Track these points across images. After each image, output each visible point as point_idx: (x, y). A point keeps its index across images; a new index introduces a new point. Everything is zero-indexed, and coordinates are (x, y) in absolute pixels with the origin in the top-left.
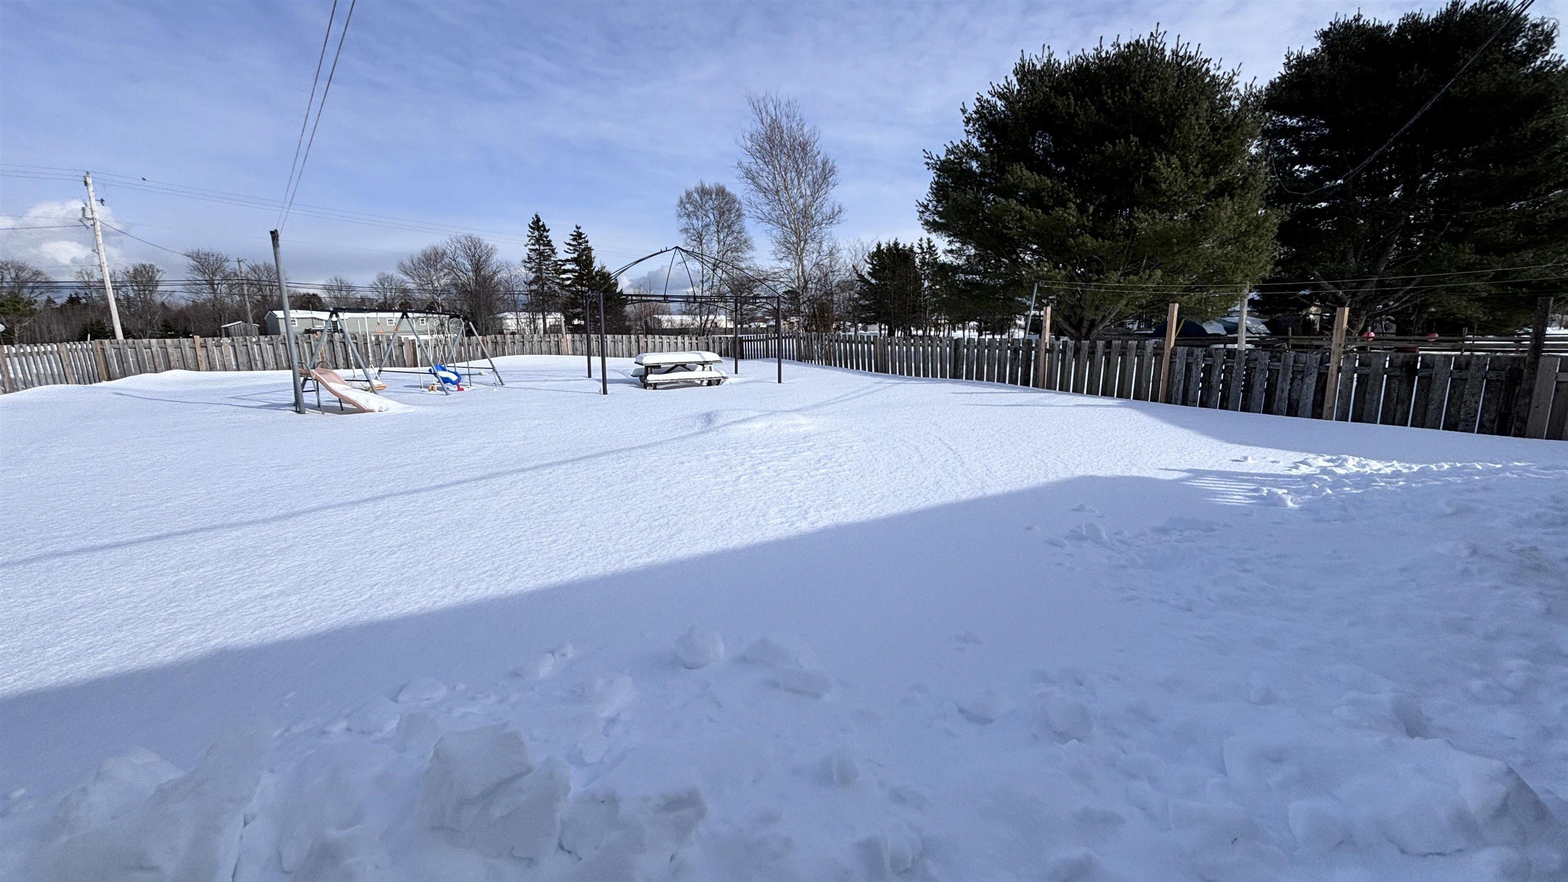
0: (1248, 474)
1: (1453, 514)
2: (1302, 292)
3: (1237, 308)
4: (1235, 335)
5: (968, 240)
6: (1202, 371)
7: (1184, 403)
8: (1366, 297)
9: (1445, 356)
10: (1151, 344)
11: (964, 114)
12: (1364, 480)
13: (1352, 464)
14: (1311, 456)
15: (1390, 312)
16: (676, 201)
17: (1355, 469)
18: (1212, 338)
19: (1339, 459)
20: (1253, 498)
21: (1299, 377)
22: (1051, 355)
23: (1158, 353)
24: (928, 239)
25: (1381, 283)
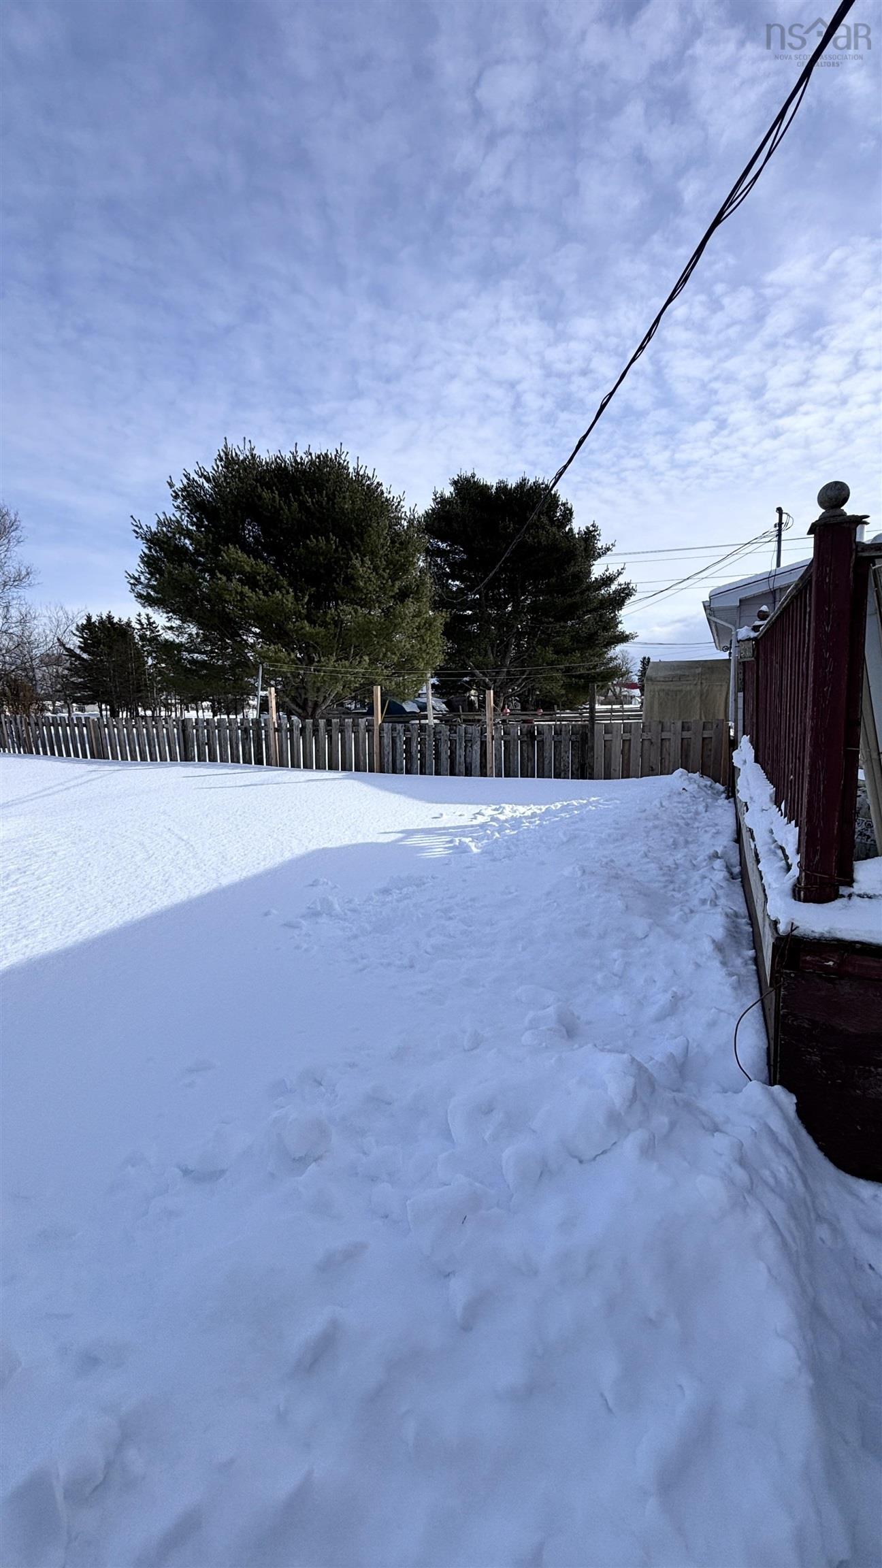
0: (444, 828)
1: (568, 841)
2: (465, 679)
3: (425, 691)
4: (426, 713)
5: (188, 619)
6: (404, 744)
7: (394, 772)
8: (502, 683)
9: (549, 725)
10: (362, 722)
11: (171, 488)
12: (516, 822)
13: (508, 811)
14: (484, 807)
15: (516, 694)
17: (511, 814)
18: (410, 715)
19: (500, 807)
20: (449, 848)
21: (470, 745)
22: (280, 734)
23: (369, 729)
24: (147, 615)
25: (508, 672)
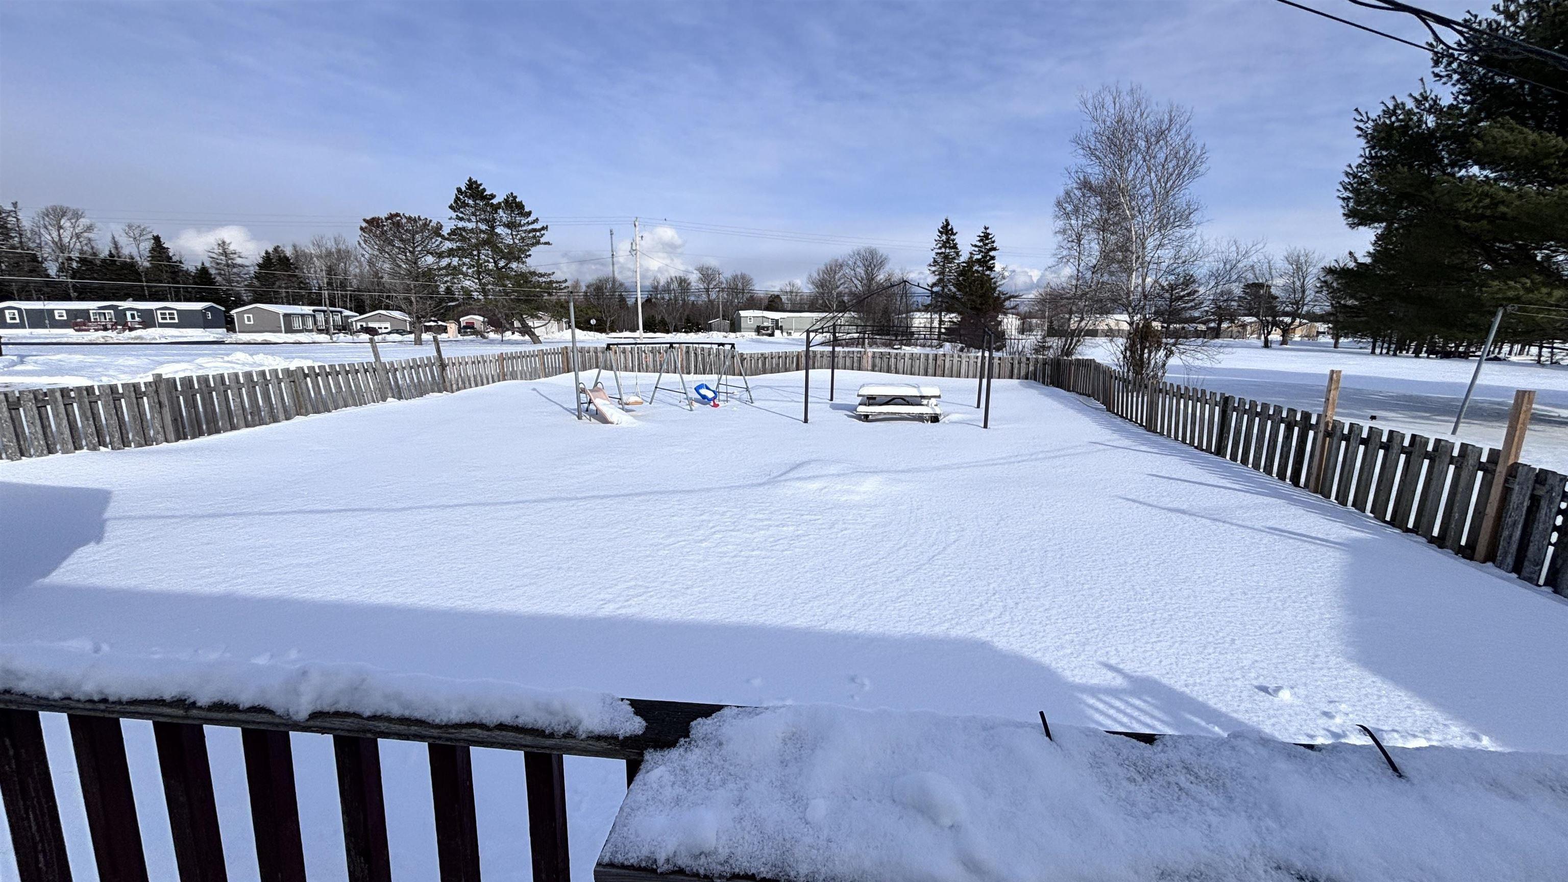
6: (1557, 514)
16: (1053, 200)
22: (1331, 441)
23: (1486, 469)
